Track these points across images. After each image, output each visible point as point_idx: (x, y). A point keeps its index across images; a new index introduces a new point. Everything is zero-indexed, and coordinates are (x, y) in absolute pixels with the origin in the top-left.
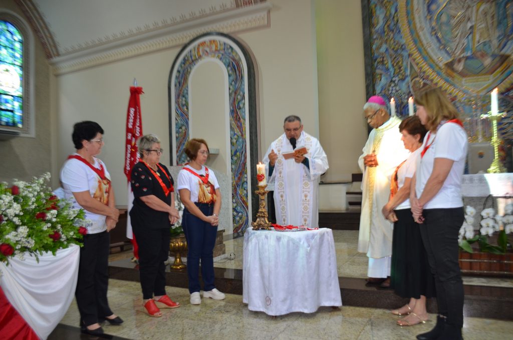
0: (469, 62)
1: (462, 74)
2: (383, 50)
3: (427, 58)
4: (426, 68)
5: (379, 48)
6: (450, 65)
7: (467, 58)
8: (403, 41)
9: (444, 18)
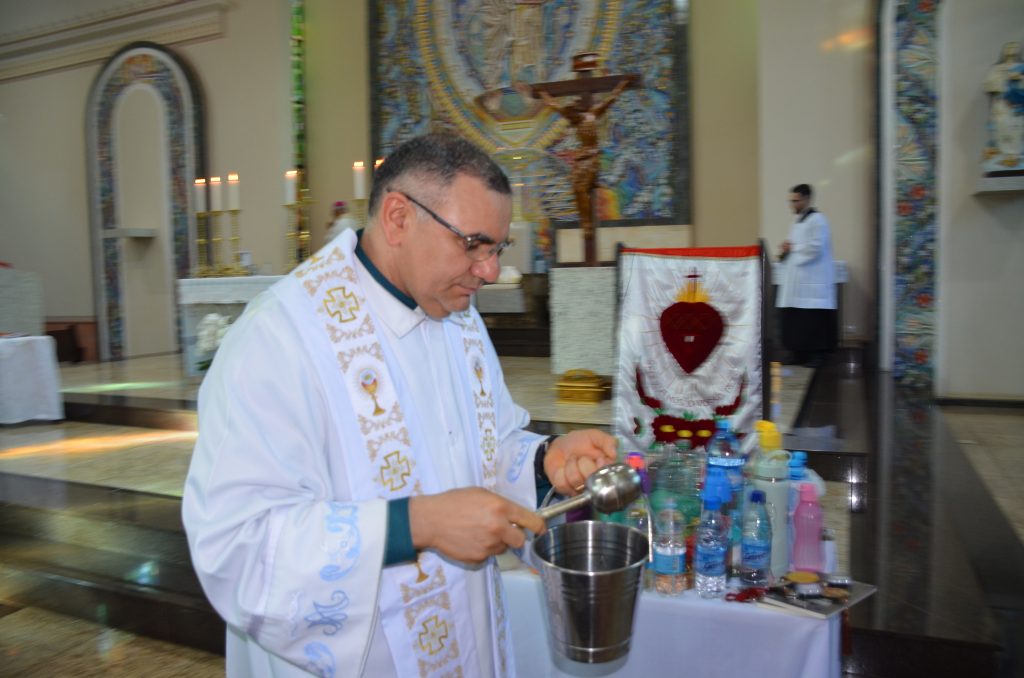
0: (509, 98)
1: (497, 117)
2: (392, 75)
3: (451, 89)
4: (450, 107)
5: (388, 71)
6: (480, 101)
7: (505, 91)
8: (421, 61)
9: (476, 28)
